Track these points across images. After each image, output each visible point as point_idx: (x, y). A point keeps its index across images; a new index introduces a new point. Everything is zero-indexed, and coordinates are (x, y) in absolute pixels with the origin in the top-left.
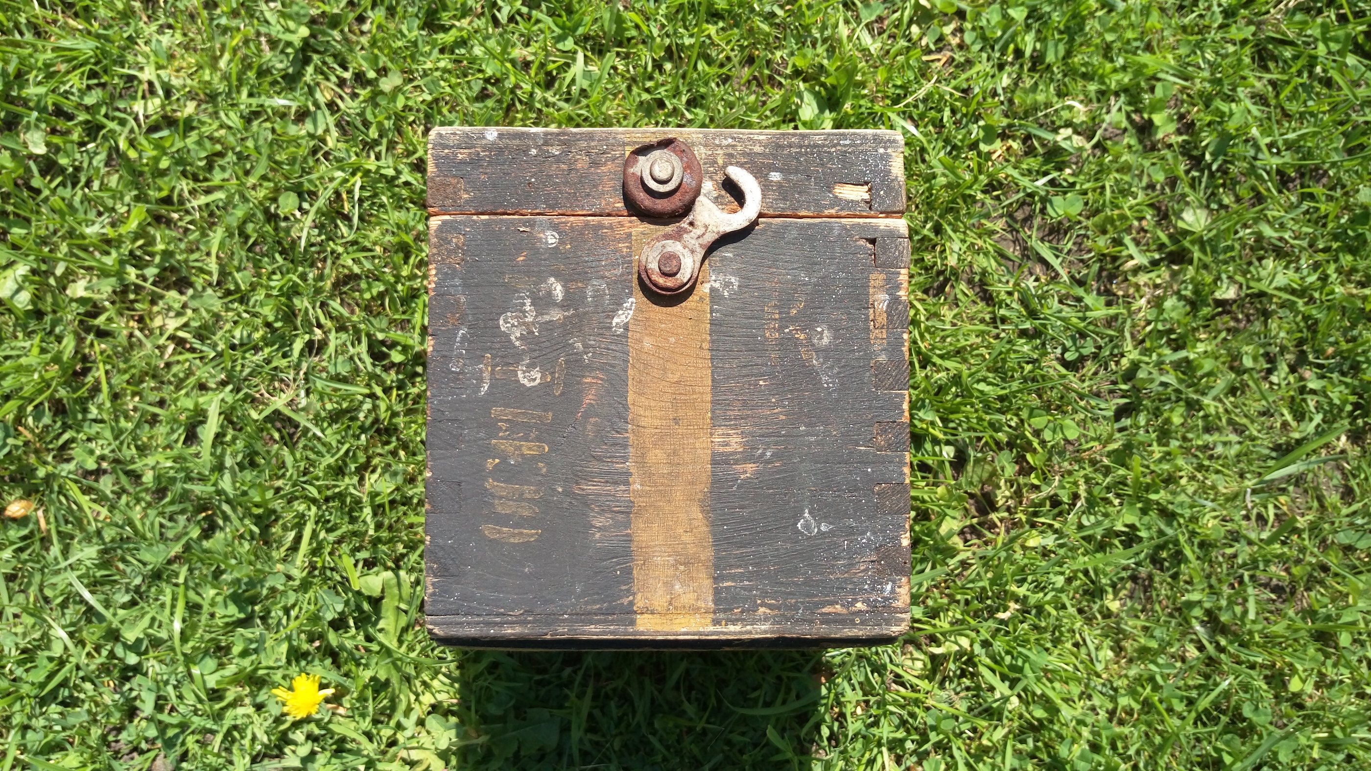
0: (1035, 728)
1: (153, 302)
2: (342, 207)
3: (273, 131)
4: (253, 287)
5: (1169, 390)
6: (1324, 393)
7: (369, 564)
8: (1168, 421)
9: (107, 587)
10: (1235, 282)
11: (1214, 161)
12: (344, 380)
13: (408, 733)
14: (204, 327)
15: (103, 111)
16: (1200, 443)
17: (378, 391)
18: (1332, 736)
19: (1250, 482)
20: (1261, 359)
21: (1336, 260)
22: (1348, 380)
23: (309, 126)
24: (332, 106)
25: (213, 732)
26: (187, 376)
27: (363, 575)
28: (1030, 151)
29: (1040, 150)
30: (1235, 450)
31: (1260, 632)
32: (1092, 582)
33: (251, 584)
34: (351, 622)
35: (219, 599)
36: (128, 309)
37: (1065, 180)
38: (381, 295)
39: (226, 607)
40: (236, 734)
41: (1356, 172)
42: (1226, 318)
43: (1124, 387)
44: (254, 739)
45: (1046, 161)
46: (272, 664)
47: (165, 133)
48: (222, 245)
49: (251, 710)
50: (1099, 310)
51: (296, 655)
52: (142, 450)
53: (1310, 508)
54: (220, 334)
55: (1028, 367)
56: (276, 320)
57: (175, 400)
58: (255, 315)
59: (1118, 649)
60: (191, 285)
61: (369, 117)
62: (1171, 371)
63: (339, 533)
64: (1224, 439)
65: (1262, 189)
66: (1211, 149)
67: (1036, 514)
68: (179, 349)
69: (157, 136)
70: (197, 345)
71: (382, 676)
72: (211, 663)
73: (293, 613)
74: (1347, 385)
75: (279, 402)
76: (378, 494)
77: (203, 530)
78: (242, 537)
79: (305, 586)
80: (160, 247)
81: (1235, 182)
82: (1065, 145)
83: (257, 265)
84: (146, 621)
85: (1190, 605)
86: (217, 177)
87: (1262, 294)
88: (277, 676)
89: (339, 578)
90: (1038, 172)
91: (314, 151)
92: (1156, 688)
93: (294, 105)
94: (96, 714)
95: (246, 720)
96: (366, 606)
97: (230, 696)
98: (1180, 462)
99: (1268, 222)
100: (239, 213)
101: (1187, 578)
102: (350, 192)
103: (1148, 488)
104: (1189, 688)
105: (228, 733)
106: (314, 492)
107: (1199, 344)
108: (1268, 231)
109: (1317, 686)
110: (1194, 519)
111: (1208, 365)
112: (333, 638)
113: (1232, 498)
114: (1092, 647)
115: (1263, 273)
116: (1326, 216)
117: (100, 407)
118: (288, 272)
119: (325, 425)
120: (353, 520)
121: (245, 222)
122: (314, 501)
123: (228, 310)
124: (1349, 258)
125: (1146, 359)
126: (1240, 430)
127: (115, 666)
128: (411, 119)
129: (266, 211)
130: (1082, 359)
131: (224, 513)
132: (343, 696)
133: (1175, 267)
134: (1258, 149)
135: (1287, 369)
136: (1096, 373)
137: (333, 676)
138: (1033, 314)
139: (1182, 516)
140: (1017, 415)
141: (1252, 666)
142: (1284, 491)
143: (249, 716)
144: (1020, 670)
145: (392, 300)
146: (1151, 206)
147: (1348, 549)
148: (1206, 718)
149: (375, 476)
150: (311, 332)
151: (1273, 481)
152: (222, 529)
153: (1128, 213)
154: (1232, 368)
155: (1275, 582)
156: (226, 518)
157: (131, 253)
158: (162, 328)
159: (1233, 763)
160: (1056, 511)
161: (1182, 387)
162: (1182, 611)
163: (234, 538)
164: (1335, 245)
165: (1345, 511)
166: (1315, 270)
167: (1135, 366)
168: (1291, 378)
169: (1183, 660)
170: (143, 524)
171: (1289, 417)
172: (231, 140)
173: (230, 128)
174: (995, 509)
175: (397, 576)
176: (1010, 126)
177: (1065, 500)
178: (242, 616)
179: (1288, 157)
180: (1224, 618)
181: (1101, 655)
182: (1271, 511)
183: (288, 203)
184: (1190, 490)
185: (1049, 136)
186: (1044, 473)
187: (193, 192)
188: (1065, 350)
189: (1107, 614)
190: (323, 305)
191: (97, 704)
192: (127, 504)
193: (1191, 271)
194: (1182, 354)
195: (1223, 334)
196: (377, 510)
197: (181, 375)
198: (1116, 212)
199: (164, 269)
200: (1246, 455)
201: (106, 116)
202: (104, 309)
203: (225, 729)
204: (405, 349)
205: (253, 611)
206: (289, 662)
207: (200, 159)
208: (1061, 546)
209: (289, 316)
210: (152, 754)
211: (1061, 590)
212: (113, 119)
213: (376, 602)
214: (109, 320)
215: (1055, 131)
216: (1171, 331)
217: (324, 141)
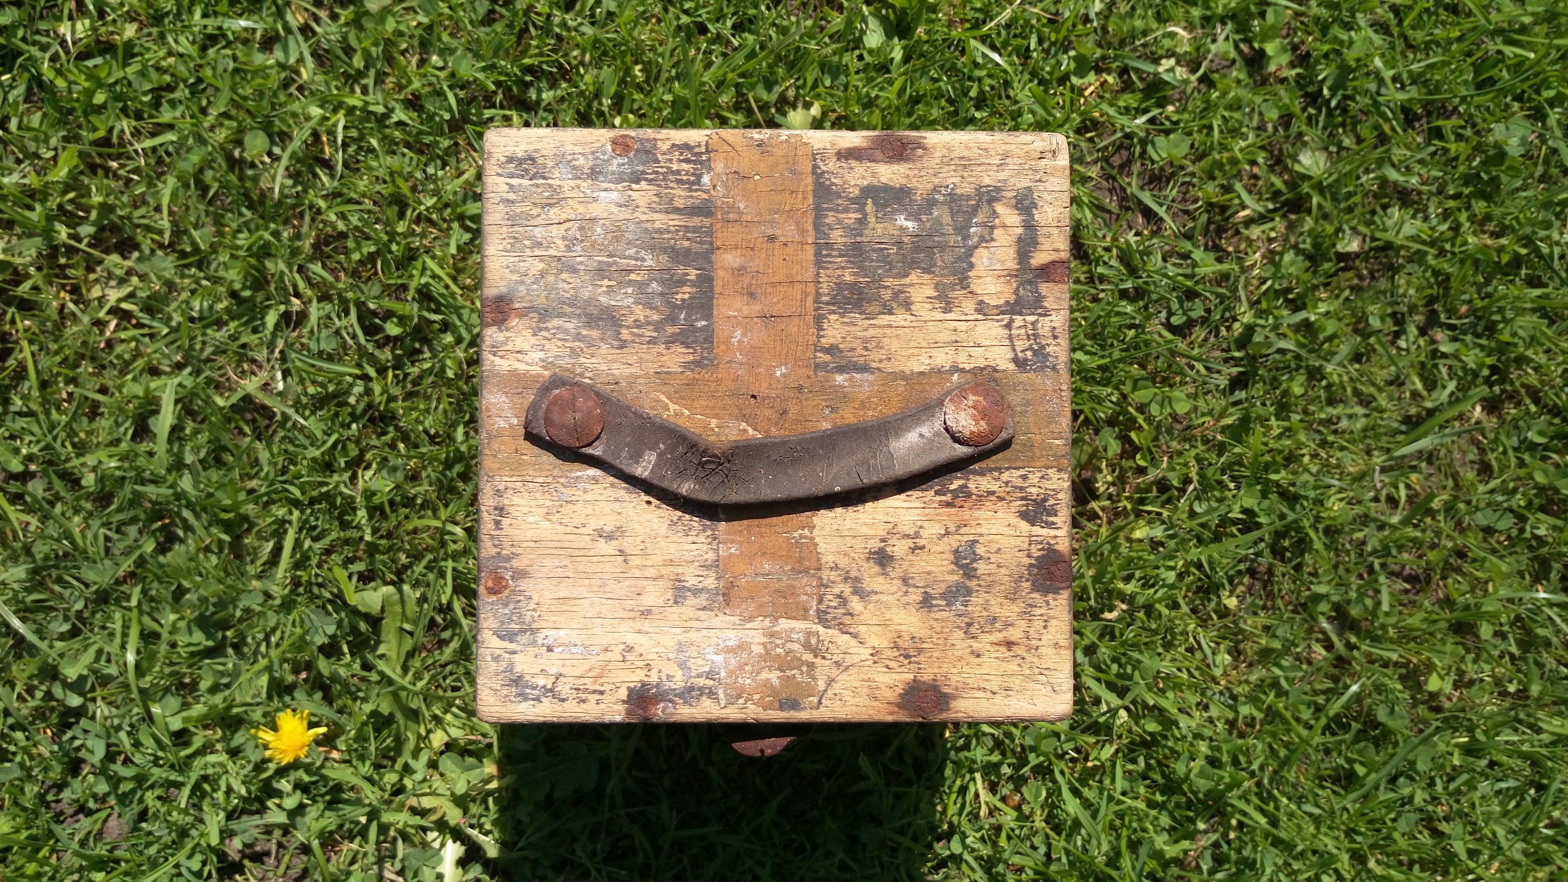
0: (1148, 744)
1: (90, 269)
2: (322, 151)
3: (235, 58)
4: (214, 248)
5: (1289, 356)
6: (1456, 356)
7: (366, 578)
8: (1286, 393)
9: (40, 616)
10: (1359, 233)
11: (1333, 96)
12: (330, 358)
13: (418, 777)
14: (154, 296)
15: (20, 33)
16: (1323, 416)
17: (372, 372)
18: (1474, 739)
19: (1378, 459)
20: (1388, 320)
21: (1468, 208)
22: (1484, 342)
23: (278, 54)
24: (306, 30)
25: (179, 785)
26: (134, 358)
27: (357, 590)
28: (1127, 87)
29: (1139, 85)
30: (1360, 424)
31: (1395, 627)
32: (1207, 576)
33: (221, 604)
34: (345, 648)
35: (182, 624)
36: (57, 276)
37: (1168, 118)
38: (372, 258)
39: (190, 633)
40: (206, 787)
41: (1488, 109)
42: (1350, 274)
43: (1237, 354)
44: (229, 790)
45: (1146, 97)
46: (249, 700)
47: (98, 61)
48: (174, 195)
49: (223, 758)
50: (1207, 265)
51: (279, 690)
52: (81, 449)
53: (1444, 488)
54: (174, 305)
55: (1131, 333)
56: (244, 288)
57: (120, 388)
58: (216, 281)
59: (1236, 653)
60: (137, 247)
61: (353, 42)
62: (1290, 334)
63: (326, 542)
64: (1349, 411)
65: (1386, 128)
66: (1328, 83)
67: (1142, 501)
68: (125, 324)
69: (90, 63)
70: (145, 319)
71: (385, 709)
72: (173, 702)
73: (273, 640)
74: (1482, 348)
75: (251, 385)
76: (374, 494)
77: (159, 544)
78: (207, 549)
79: (287, 606)
80: (97, 199)
81: (1355, 122)
82: (1166, 77)
83: (219, 222)
84: (90, 655)
85: (1317, 598)
86: (166, 115)
87: (1389, 246)
88: (257, 715)
89: (328, 595)
90: (1137, 110)
91: (286, 85)
92: (1281, 693)
93: (260, 27)
94: (31, 768)
95: (218, 769)
96: (363, 626)
97: (198, 742)
98: (1302, 437)
99: (1393, 165)
100: (195, 158)
101: (1310, 569)
102: (331, 133)
103: (1267, 468)
104: (1316, 693)
105: (197, 787)
106: (296, 492)
107: (1320, 304)
108: (1393, 175)
109: (1456, 686)
110: (1319, 502)
111: (1331, 327)
112: (324, 666)
113: (1359, 478)
114: (1208, 652)
115: (1389, 223)
116: (1456, 158)
117: (25, 398)
118: (257, 229)
119: (307, 413)
120: (344, 525)
121: (201, 171)
122: (296, 503)
123: (183, 276)
124: (1483, 204)
125: (1262, 322)
126: (1366, 401)
127: (53, 709)
128: (404, 46)
129: (229, 158)
130: (1190, 323)
131: (184, 521)
132: (337, 736)
133: (1293, 217)
134: (1381, 82)
135: (1415, 332)
136: (1205, 340)
137: (327, 712)
138: (1133, 272)
139: (1306, 498)
140: (1117, 388)
141: (1386, 665)
142: (1414, 468)
143: (222, 765)
144: (1130, 678)
145: (385, 263)
146: (1262, 148)
147: (1488, 531)
148: (1338, 724)
149: (369, 473)
150: (287, 302)
151: (1403, 457)
152: (182, 541)
153: (1240, 156)
154: (1356, 331)
155: (1407, 571)
156: (188, 528)
157: (60, 207)
158: (101, 300)
159: (1367, 775)
160: (1165, 497)
161: (1303, 353)
162: (1305, 607)
163: (199, 550)
164: (1467, 191)
165: (1482, 488)
166: (1445, 220)
167: (1250, 330)
168: (1422, 342)
169: (1309, 663)
170: (84, 537)
171: (1419, 385)
172: (182, 69)
173: (181, 56)
174: (1096, 497)
175: (400, 591)
176: (1104, 58)
177: (1175, 483)
178: (210, 643)
179: (1413, 92)
180: (1355, 611)
181: (1219, 658)
182: (1403, 493)
183: (256, 144)
184: (1314, 469)
185: (1149, 68)
186: (1151, 453)
187: (136, 133)
188: (1170, 314)
189: (1224, 613)
190: (301, 270)
191: (31, 758)
192: (63, 514)
193: (1309, 223)
194: (1302, 315)
195: (1347, 293)
196: (376, 511)
197: (127, 356)
198: (1226, 155)
199: (101, 229)
200: (1373, 429)
201: (24, 39)
202: (28, 276)
203: (193, 781)
204: (402, 320)
205: (224, 637)
206: (270, 697)
207: (145, 94)
208: (1171, 537)
209: (259, 281)
210: (103, 814)
211: (1172, 587)
212: (34, 43)
213: (375, 622)
214: (35, 288)
215: (1156, 61)
216: (1289, 290)
217: (298, 73)
